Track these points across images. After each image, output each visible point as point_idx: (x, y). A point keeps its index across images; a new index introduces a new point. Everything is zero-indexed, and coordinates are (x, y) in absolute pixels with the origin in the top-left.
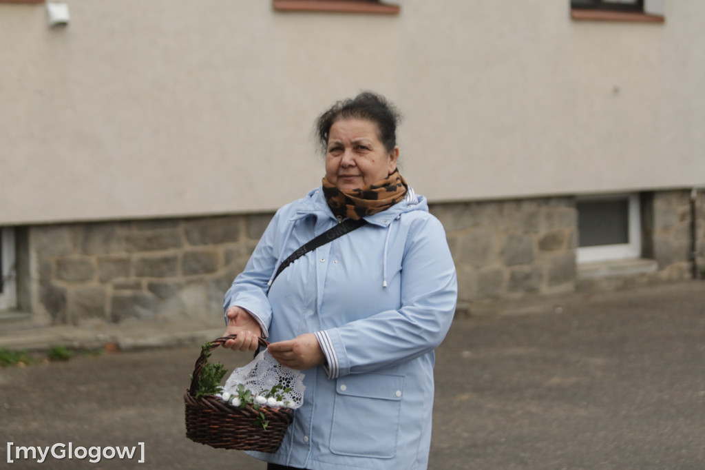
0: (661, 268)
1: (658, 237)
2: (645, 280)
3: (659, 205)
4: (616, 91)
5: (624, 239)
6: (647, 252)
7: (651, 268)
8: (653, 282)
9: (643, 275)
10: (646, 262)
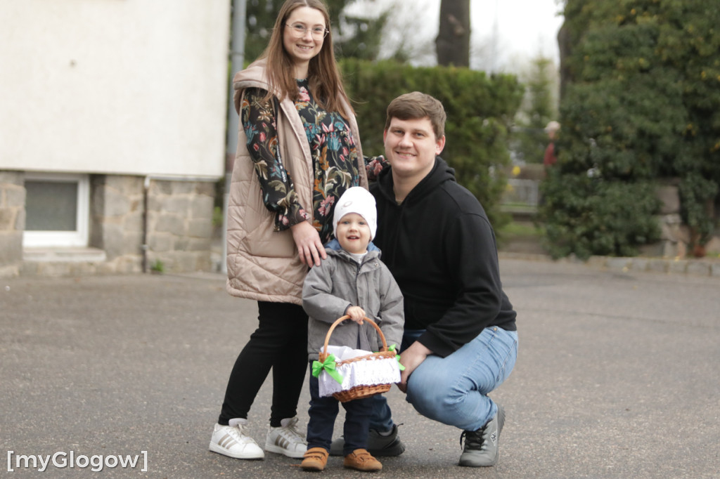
0: (109, 258)
1: (108, 225)
2: (93, 270)
3: (110, 190)
4: (73, 64)
5: (72, 226)
6: (96, 241)
7: (99, 258)
8: (101, 272)
9: (91, 264)
10: (94, 251)
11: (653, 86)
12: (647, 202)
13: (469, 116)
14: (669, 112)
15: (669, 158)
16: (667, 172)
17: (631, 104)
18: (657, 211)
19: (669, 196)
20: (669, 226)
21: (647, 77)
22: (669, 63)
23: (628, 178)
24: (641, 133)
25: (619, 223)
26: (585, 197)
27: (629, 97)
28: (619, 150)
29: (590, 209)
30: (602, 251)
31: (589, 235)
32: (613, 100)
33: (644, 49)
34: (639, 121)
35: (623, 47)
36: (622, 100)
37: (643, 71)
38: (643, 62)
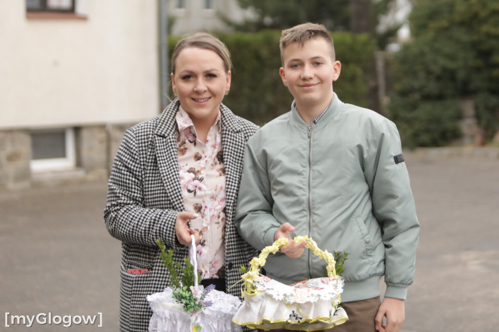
0: (88, 172)
1: (85, 154)
5: (62, 154)
6: (79, 164)
7: (80, 174)
12: (451, 112)
14: (462, 54)
16: (465, 92)
18: (460, 117)
19: (468, 107)
20: (468, 126)
22: (462, 24)
23: (440, 97)
25: (433, 126)
26: (411, 111)
28: (430, 81)
30: (423, 145)
31: (416, 135)
32: (427, 50)
33: (446, 15)
34: (443, 62)
35: (433, 15)
36: (432, 48)
37: (446, 29)
38: (445, 24)
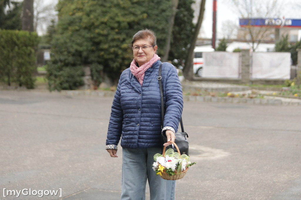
11: (80, 35)
12: (79, 72)
13: (22, 46)
14: (85, 44)
15: (86, 58)
16: (86, 62)
17: (73, 41)
18: (83, 75)
19: (87, 70)
20: (87, 79)
21: (79, 33)
22: (86, 28)
23: (74, 65)
24: (76, 51)
25: (70, 79)
26: (59, 71)
27: (73, 39)
28: (69, 56)
29: (61, 75)
30: (65, 89)
31: (61, 84)
32: (68, 41)
33: (78, 24)
34: (76, 47)
35: (71, 23)
36: (70, 40)
37: (77, 31)
38: (77, 28)
